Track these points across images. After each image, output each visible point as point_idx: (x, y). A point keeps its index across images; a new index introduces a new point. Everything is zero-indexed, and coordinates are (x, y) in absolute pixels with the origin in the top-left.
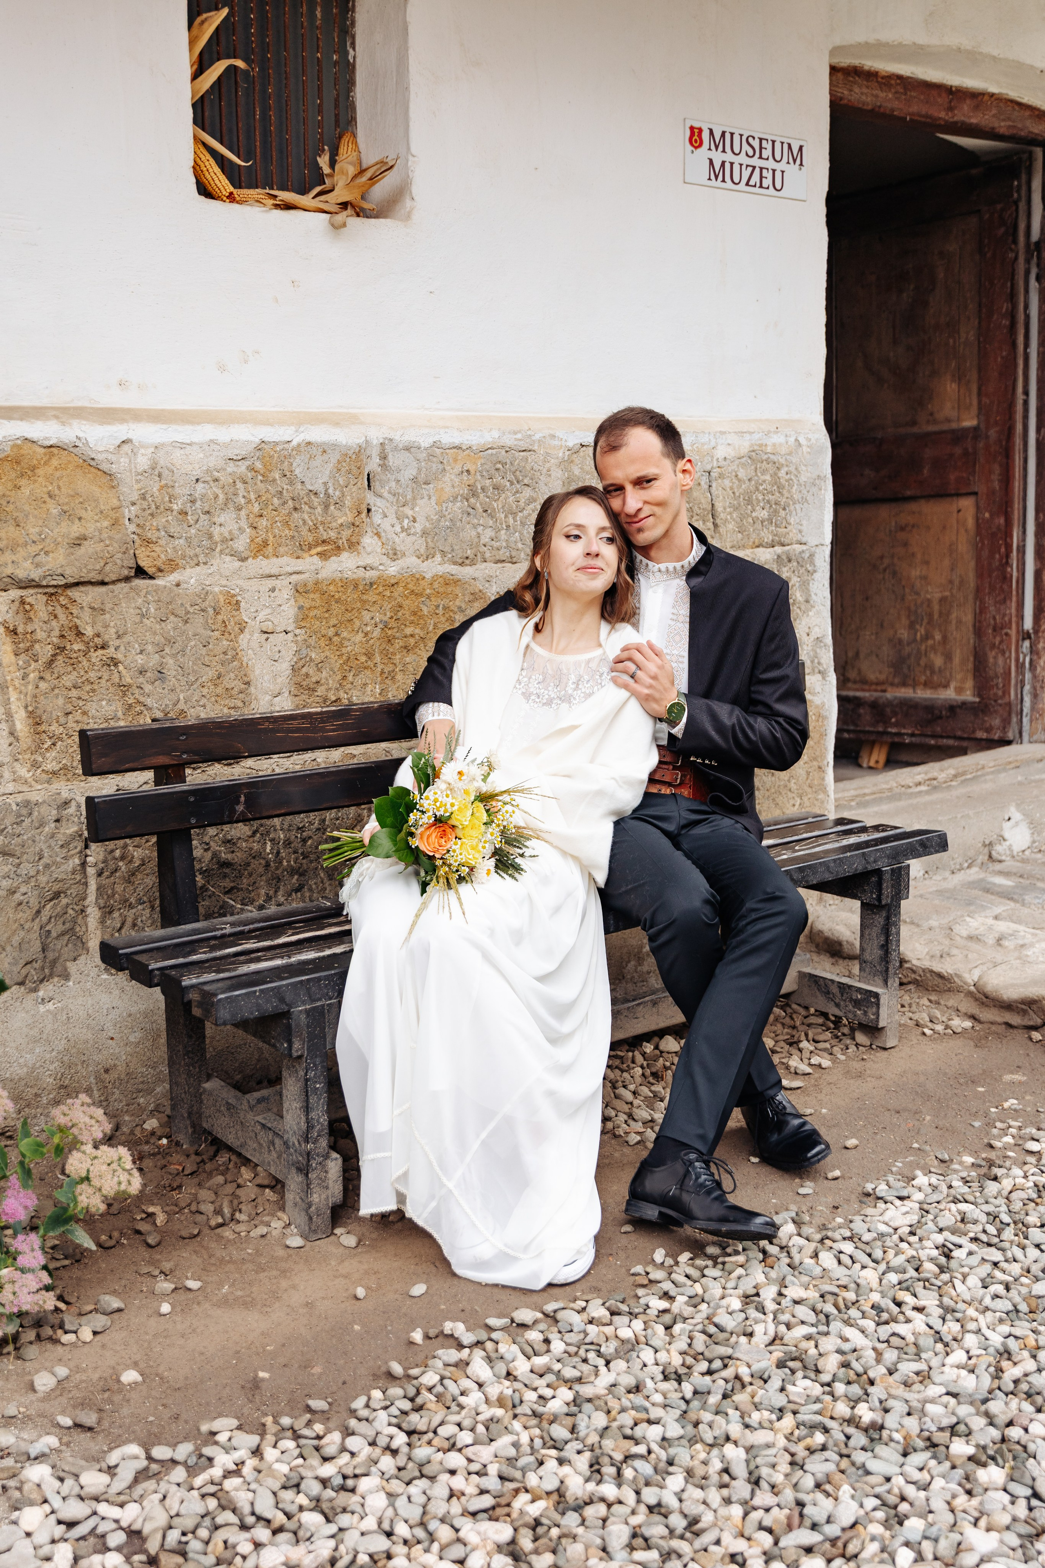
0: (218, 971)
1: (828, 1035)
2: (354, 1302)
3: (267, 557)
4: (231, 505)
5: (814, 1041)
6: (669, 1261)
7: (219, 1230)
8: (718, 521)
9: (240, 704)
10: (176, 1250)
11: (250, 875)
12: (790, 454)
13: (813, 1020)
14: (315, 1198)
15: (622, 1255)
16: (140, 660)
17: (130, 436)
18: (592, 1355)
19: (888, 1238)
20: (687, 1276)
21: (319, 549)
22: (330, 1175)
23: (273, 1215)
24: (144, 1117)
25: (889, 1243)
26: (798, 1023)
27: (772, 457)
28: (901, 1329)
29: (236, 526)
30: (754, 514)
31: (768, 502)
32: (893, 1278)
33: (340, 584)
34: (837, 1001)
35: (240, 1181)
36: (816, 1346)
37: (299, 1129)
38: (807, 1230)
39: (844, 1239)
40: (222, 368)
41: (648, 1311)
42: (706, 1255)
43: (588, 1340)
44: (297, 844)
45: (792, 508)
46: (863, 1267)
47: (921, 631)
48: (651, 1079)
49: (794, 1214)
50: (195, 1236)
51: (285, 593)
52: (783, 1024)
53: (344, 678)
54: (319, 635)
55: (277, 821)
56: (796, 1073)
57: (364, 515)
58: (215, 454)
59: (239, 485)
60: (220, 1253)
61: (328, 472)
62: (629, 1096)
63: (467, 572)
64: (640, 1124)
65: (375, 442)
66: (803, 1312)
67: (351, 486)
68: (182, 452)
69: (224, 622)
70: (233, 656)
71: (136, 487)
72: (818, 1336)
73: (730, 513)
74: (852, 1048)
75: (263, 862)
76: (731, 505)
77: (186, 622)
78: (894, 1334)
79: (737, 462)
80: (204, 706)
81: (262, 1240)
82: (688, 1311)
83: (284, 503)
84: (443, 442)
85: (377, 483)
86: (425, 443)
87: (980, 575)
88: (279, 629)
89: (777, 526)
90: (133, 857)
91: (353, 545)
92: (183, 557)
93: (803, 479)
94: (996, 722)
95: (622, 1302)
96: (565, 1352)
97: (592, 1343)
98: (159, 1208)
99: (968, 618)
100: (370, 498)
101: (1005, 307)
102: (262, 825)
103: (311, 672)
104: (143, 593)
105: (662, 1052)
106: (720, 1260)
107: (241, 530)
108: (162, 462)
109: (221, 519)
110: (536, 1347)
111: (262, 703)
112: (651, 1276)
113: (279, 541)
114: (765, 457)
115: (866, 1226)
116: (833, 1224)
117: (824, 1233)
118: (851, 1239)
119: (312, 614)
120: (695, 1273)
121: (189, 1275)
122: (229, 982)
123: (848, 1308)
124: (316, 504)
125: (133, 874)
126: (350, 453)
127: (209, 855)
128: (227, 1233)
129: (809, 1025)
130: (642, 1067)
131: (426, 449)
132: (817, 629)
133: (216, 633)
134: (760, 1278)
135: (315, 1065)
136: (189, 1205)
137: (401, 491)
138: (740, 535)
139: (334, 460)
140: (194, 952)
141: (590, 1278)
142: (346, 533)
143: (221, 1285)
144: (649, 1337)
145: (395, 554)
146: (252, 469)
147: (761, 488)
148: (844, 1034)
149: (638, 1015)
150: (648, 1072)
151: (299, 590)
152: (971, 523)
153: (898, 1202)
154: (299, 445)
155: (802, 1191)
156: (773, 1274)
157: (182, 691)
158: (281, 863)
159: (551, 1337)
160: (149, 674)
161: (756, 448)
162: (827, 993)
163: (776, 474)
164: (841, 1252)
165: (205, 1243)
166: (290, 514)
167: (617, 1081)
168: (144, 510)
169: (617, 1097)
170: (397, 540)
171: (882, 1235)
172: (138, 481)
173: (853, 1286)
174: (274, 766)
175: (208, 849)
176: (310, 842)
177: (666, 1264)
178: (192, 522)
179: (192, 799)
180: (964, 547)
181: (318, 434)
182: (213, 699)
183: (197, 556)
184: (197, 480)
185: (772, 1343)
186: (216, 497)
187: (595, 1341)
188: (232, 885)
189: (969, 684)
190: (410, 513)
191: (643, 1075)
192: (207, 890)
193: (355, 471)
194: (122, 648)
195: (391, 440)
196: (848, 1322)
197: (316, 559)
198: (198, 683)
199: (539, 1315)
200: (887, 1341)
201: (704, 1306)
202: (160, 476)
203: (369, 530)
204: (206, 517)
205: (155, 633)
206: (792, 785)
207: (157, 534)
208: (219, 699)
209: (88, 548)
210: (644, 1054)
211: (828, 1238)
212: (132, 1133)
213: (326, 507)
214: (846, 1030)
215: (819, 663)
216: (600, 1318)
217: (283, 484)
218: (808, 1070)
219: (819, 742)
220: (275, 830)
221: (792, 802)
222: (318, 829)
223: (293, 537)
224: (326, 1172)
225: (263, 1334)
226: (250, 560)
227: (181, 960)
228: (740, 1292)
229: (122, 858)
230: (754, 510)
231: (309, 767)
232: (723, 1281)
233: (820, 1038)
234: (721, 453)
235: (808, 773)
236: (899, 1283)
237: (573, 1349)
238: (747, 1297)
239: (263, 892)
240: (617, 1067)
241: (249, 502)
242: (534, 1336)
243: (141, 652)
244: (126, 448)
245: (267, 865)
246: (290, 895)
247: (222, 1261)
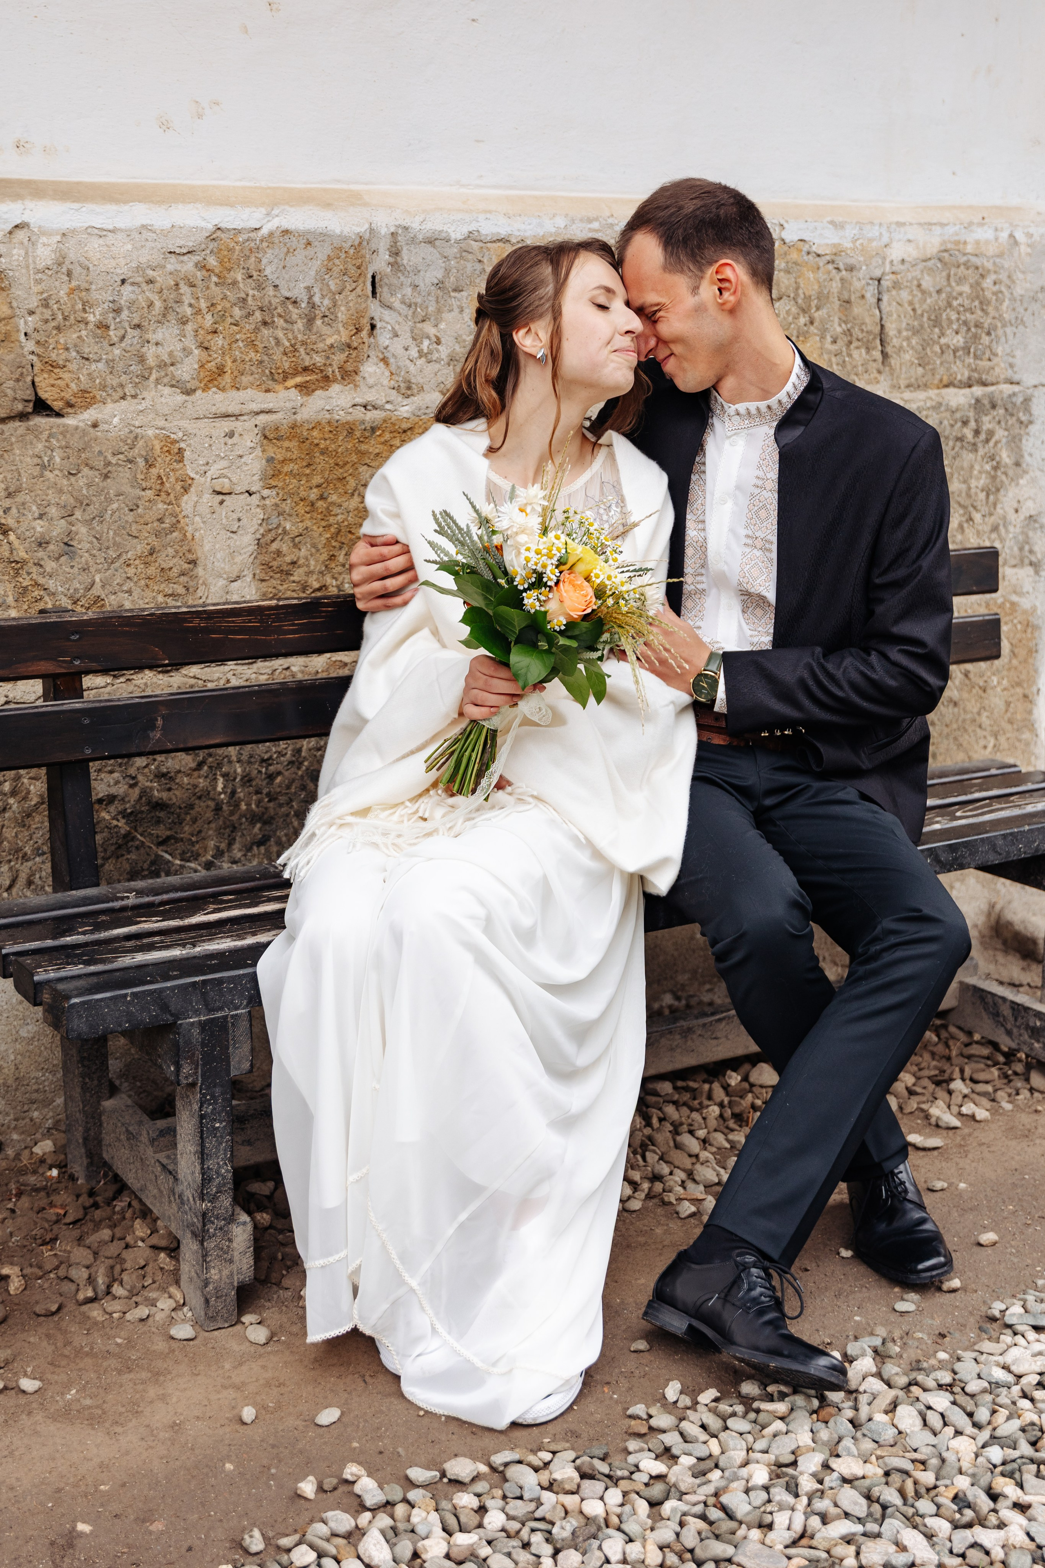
0: (87, 963)
1: (995, 1072)
2: (238, 1427)
3: (223, 390)
4: (172, 317)
5: (973, 1080)
6: (686, 1401)
7: (85, 1308)
8: (889, 349)
9: (181, 590)
10: (24, 1330)
11: (194, 821)
12: (1001, 255)
13: (975, 1050)
14: (214, 1274)
15: (624, 1384)
16: (40, 527)
17: (26, 218)
18: (537, 1539)
19: (1004, 1391)
20: (703, 1426)
21: (299, 379)
22: (235, 1245)
23: (164, 1290)
24: (38, 1136)
25: (1003, 1399)
26: (954, 1053)
27: (974, 259)
28: (988, 1537)
29: (179, 346)
30: (943, 341)
31: (965, 323)
32: (996, 1454)
33: (327, 429)
34: (1009, 1026)
35: (129, 1239)
36: (858, 1554)
37: (194, 1181)
38: (891, 1369)
39: (940, 1386)
40: (165, 125)
41: (634, 1476)
42: (740, 1395)
43: (538, 1514)
44: (258, 782)
45: (1000, 332)
46: (958, 1433)
48: (731, 1124)
49: (878, 1342)
50: (53, 1314)
51: (248, 439)
52: (933, 1054)
53: (332, 557)
54: (296, 499)
55: (232, 751)
56: (937, 1126)
57: (364, 333)
58: (149, 244)
59: (184, 289)
60: (80, 1340)
61: (313, 273)
62: (693, 1145)
64: (702, 1188)
65: (383, 231)
66: (851, 1499)
67: (346, 292)
68: (101, 241)
69: (160, 477)
71: (36, 289)
72: (862, 1539)
73: (908, 339)
74: (1025, 1094)
75: (212, 804)
76: (909, 327)
77: (106, 477)
78: (975, 1545)
79: (921, 266)
80: (129, 592)
81: (141, 1325)
82: (686, 1481)
83: (249, 315)
84: (483, 232)
85: (385, 289)
86: (457, 232)
88: (238, 489)
89: (976, 357)
90: (28, 792)
91: (348, 375)
92: (103, 387)
93: (1018, 291)
95: (603, 1459)
96: (503, 1530)
97: (543, 1519)
98: (17, 1269)
100: (374, 309)
102: (210, 755)
103: (285, 549)
104: (44, 436)
105: (752, 1085)
106: (756, 1405)
107: (187, 352)
108: (72, 256)
109: (158, 336)
110: (463, 1519)
111: (213, 589)
112: (653, 1422)
113: (241, 367)
114: (963, 259)
115: (976, 1369)
116: (933, 1362)
117: (914, 1375)
118: (948, 1388)
119: (286, 469)
120: (714, 1423)
121: (29, 1370)
122: (94, 980)
123: (918, 1496)
124: (295, 317)
125: (29, 815)
126: (346, 246)
127: (137, 791)
128: (95, 1312)
129: (969, 1057)
130: (721, 1105)
131: (457, 242)
132: (1030, 504)
133: (148, 492)
134: (804, 1438)
135: (213, 1097)
136: (57, 1268)
137: (419, 300)
138: (920, 370)
139: (322, 256)
140: (70, 931)
141: (569, 1418)
142: (338, 358)
143: (67, 1386)
144: (624, 1518)
145: (409, 388)
146: (202, 266)
147: (955, 303)
148: (1016, 1073)
149: (719, 1034)
150: (728, 1112)
151: (269, 436)
153: (1032, 1335)
154: (271, 234)
155: (901, 1306)
156: (824, 1434)
157: (98, 571)
158: (237, 806)
159: (489, 1503)
160: (51, 547)
161: (949, 246)
162: (996, 1015)
163: (978, 284)
164: (929, 1408)
165: (64, 1324)
166: (257, 330)
167: (681, 1124)
168: (46, 321)
169: (678, 1146)
170: (412, 368)
171: (994, 1386)
172: (38, 282)
173: (934, 1462)
174: (229, 676)
175: (135, 785)
176: (279, 779)
177: (680, 1404)
178: (115, 339)
179: (87, 722)
181: (300, 219)
182: (143, 582)
183: (122, 386)
184: (123, 281)
185: (794, 1543)
186: (151, 305)
187: (548, 1517)
188: (168, 833)
190: (432, 331)
191: (721, 1116)
192: (134, 839)
193: (353, 271)
194: (14, 511)
195: (406, 228)
196: (913, 1521)
197: (294, 393)
198: (121, 561)
199: (483, 1468)
200: (963, 1556)
201: (716, 1475)
202: (69, 274)
203: (372, 353)
204: (137, 332)
205: (61, 491)
206: (984, 719)
207: (64, 355)
208: (151, 583)
210: (726, 1087)
211: (917, 1384)
212: (18, 1156)
213: (310, 321)
214: (1019, 1068)
215: (1031, 551)
216: (562, 1482)
217: (247, 288)
218: (955, 1122)
219: (1026, 661)
220: (230, 762)
221: (982, 742)
222: (291, 763)
223: (261, 362)
224: (230, 1240)
225: (101, 1465)
226: (199, 392)
227: (49, 943)
228: (771, 1457)
229: (14, 793)
230: (943, 334)
231: (279, 678)
232: (750, 1438)
233: (981, 1076)
234: (896, 252)
235: (1008, 704)
236: (1004, 1463)
237: (514, 1526)
238: (780, 1466)
239: (212, 843)
240: (685, 1104)
241: (199, 312)
242: (466, 1500)
243: (41, 517)
244: (21, 235)
245: (218, 809)
246: (250, 849)
247: (79, 1352)
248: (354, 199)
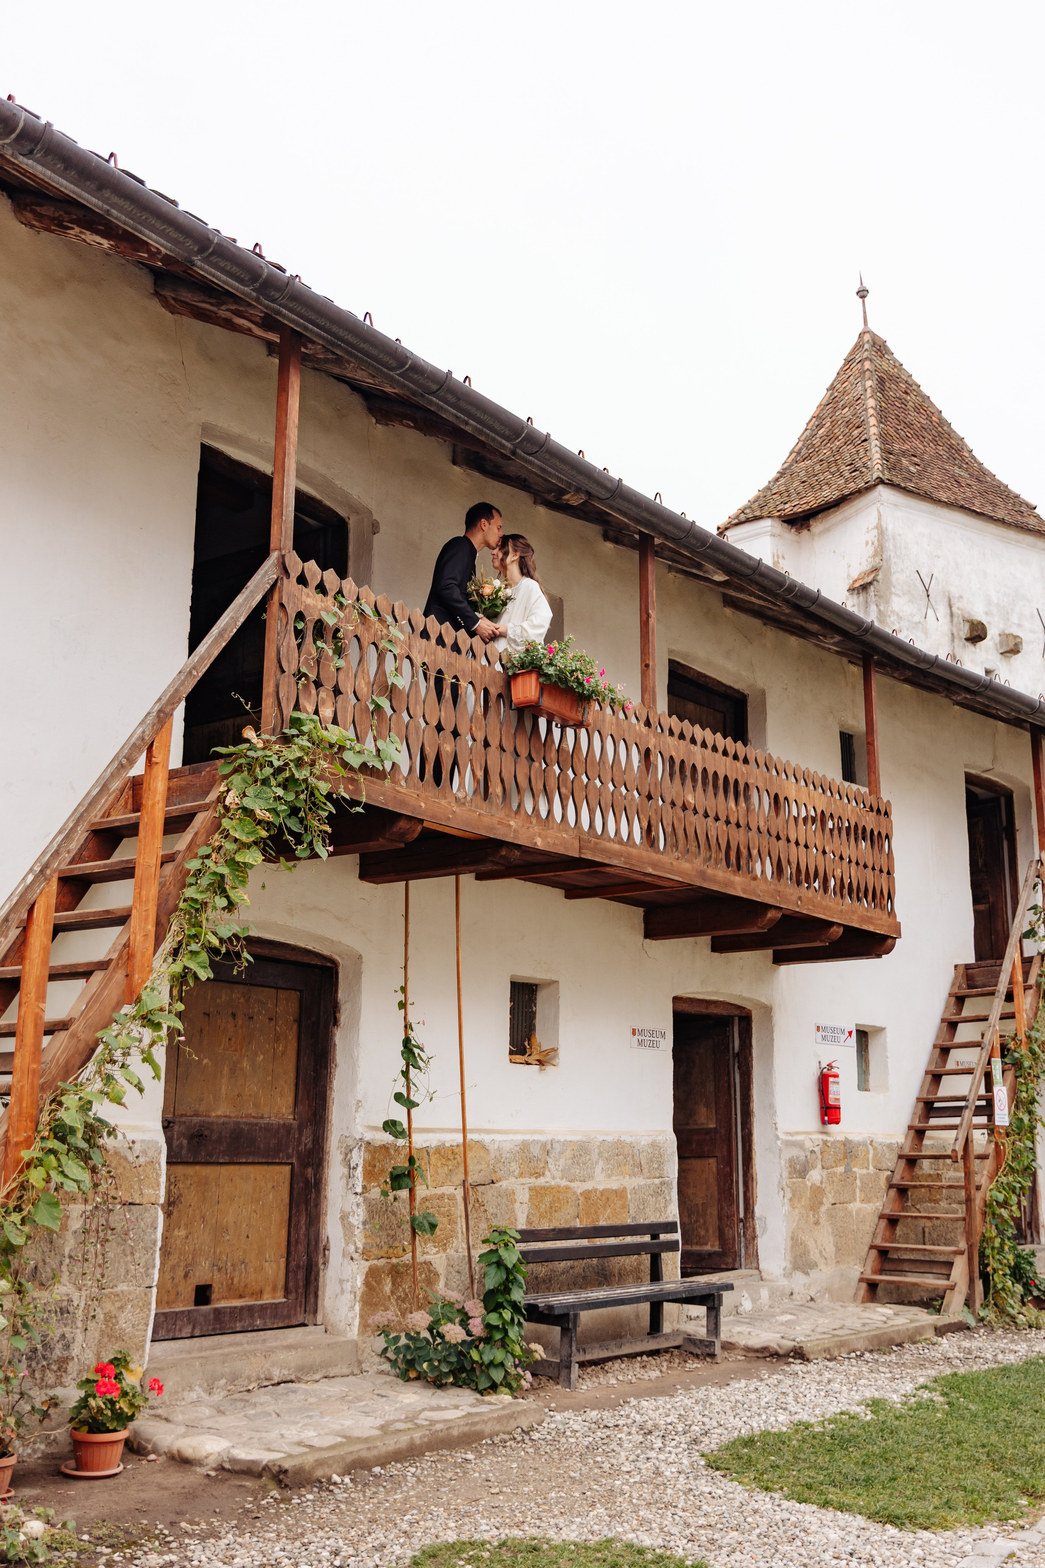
3: (523, 1178)
4: (515, 1160)
8: (642, 1168)
12: (664, 1143)
13: (689, 1355)
16: (492, 1210)
17: (495, 1138)
21: (535, 1175)
26: (684, 1356)
27: (659, 1144)
29: (516, 1167)
30: (653, 1166)
31: (658, 1161)
33: (540, 1188)
34: (699, 1347)
45: (665, 1164)
47: (694, 1218)
51: (527, 1190)
53: (540, 1220)
54: (534, 1205)
57: (547, 1164)
58: (513, 1144)
59: (518, 1154)
61: (539, 1150)
63: (572, 1185)
65: (551, 1140)
67: (544, 1154)
68: (505, 1143)
69: (512, 1199)
70: (513, 1211)
73: (646, 1165)
74: (706, 1363)
76: (646, 1162)
77: (503, 1199)
79: (648, 1146)
83: (528, 1160)
84: (568, 1139)
85: (550, 1153)
86: (563, 1140)
87: (720, 1193)
88: (525, 1202)
89: (661, 1170)
91: (544, 1174)
92: (503, 1177)
93: (669, 1153)
94: (730, 1260)
99: (715, 1213)
100: (548, 1158)
101: (726, 1078)
103: (531, 1217)
104: (494, 1189)
107: (517, 1169)
108: (501, 1146)
109: (513, 1165)
111: (519, 1227)
113: (526, 1173)
114: (656, 1144)
119: (533, 1198)
124: (535, 1160)
126: (544, 1143)
129: (688, 1357)
131: (563, 1142)
132: (674, 1211)
133: (510, 1202)
137: (556, 1156)
138: (649, 1174)
139: (540, 1146)
142: (542, 1170)
145: (554, 1178)
146: (521, 1149)
147: (656, 1156)
151: (530, 1189)
152: (714, 1169)
154: (532, 1141)
157: (501, 1222)
160: (494, 1216)
161: (654, 1141)
163: (659, 1151)
166: (529, 1164)
168: (496, 1162)
170: (555, 1173)
172: (495, 1153)
178: (505, 1166)
180: (712, 1180)
181: (536, 1137)
182: (508, 1225)
183: (506, 1177)
184: (509, 1152)
186: (512, 1158)
189: (717, 1243)
190: (558, 1164)
193: (545, 1149)
194: (488, 1206)
195: (555, 1139)
197: (534, 1179)
198: (505, 1219)
202: (500, 1151)
203: (548, 1169)
204: (509, 1164)
205: (496, 1202)
207: (498, 1170)
209: (483, 1173)
213: (538, 1161)
214: (702, 1358)
217: (528, 1154)
223: (529, 1171)
226: (519, 1179)
230: (653, 1164)
234: (643, 1143)
241: (520, 1159)
243: (492, 1208)
244: (493, 1142)
248: (541, 1132)
